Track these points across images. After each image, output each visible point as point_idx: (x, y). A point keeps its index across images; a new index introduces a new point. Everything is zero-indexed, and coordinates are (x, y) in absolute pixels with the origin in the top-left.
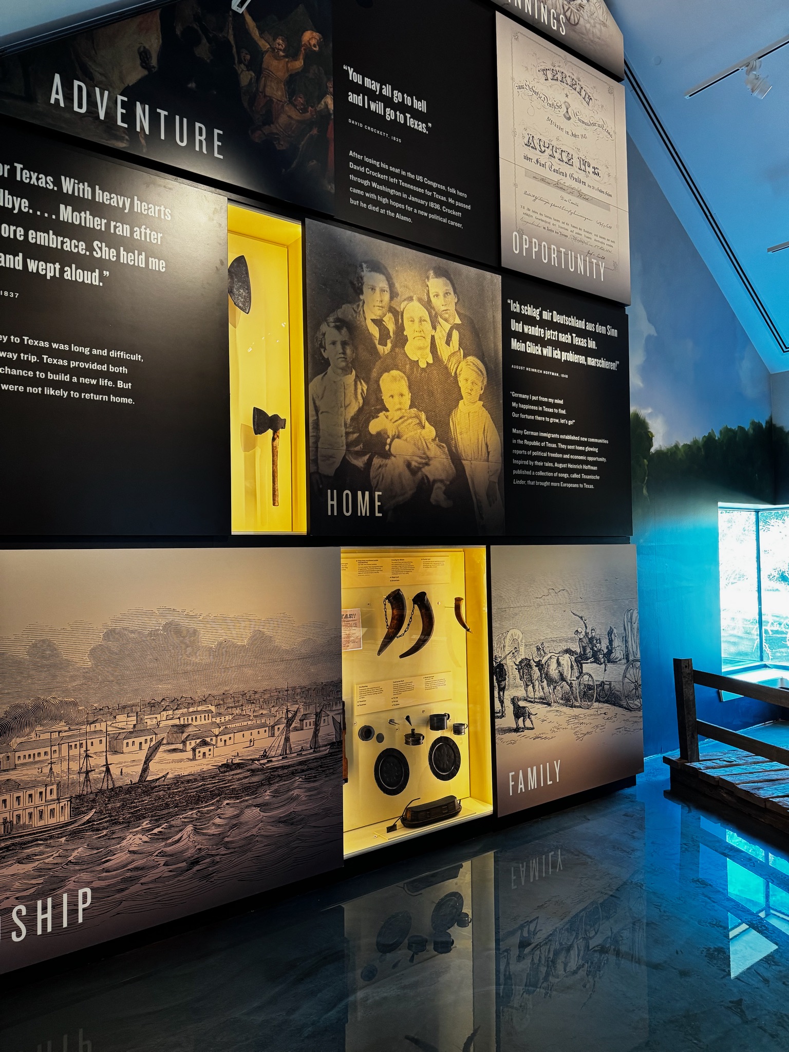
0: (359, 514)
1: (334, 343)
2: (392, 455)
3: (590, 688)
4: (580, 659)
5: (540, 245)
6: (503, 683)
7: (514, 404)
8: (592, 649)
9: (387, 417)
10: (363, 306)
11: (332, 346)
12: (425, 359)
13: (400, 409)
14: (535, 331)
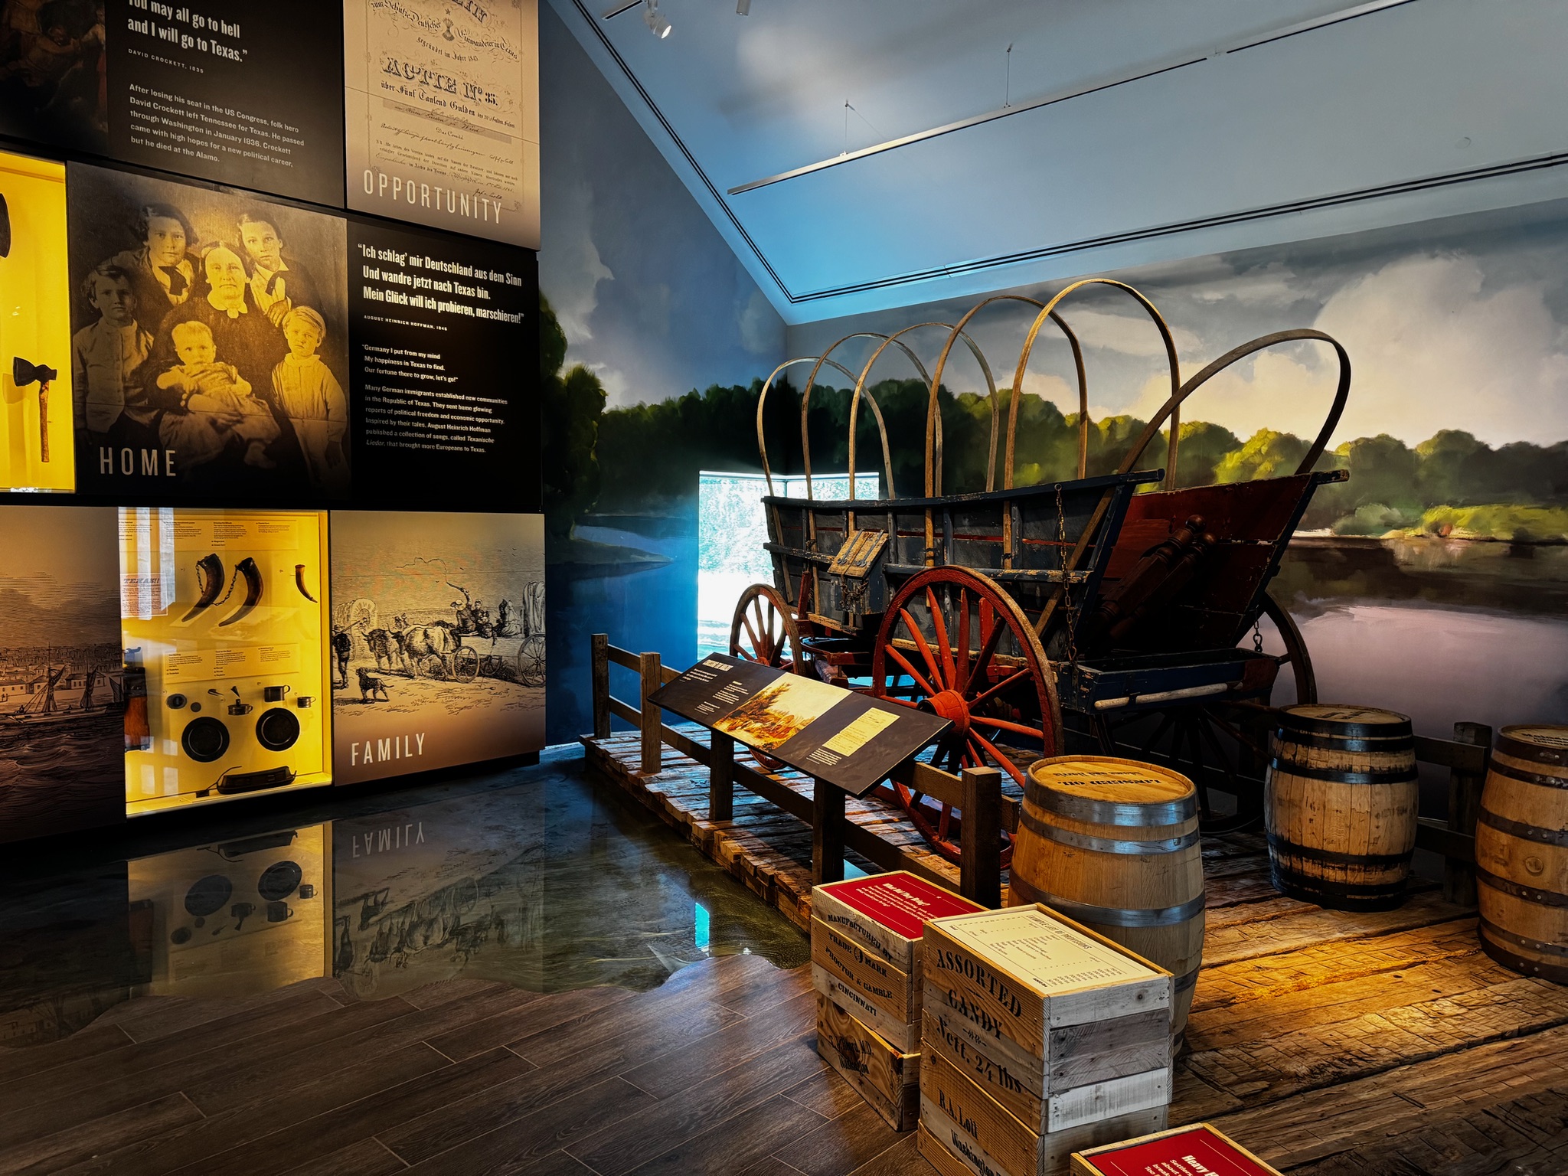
0: (144, 473)
1: (107, 292)
2: (189, 411)
3: (470, 661)
4: (458, 633)
5: (404, 185)
6: (345, 654)
7: (368, 358)
8: (476, 622)
9: (182, 371)
10: (148, 253)
11: (105, 296)
12: (236, 308)
13: (201, 363)
14: (400, 279)
